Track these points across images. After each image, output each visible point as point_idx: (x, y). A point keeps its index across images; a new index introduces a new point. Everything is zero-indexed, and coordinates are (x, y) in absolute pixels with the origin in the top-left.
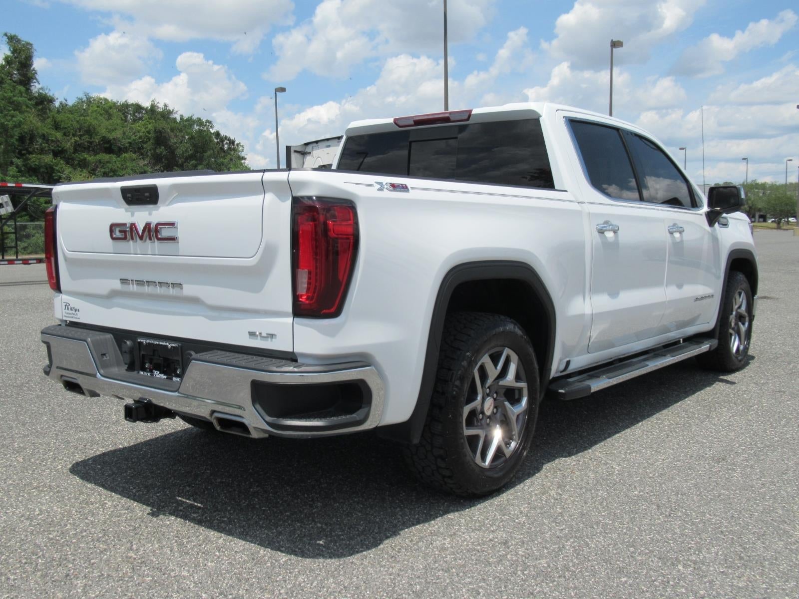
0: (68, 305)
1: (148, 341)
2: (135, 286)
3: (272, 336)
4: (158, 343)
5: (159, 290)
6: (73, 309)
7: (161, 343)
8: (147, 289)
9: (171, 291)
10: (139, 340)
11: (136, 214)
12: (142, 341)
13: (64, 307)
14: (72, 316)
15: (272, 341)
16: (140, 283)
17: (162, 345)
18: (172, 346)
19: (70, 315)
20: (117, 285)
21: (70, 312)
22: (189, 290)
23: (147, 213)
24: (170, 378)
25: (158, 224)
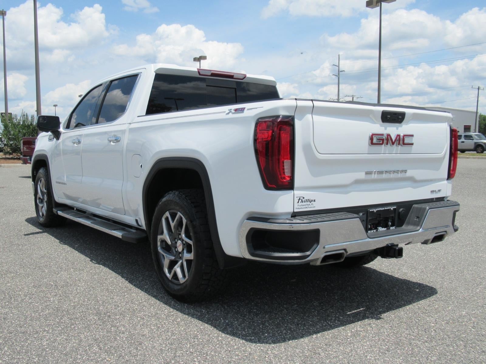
0: (301, 198)
1: (377, 210)
2: (376, 175)
3: (439, 191)
4: (384, 209)
5: (392, 176)
6: (308, 201)
7: (386, 208)
8: (384, 176)
9: (400, 175)
10: (371, 210)
11: (388, 128)
12: (373, 210)
13: (296, 200)
14: (307, 206)
15: (439, 193)
16: (381, 173)
17: (387, 209)
18: (393, 209)
19: (304, 207)
20: (361, 175)
21: (304, 204)
22: (410, 173)
23: (395, 128)
24: (388, 229)
25: (404, 136)
